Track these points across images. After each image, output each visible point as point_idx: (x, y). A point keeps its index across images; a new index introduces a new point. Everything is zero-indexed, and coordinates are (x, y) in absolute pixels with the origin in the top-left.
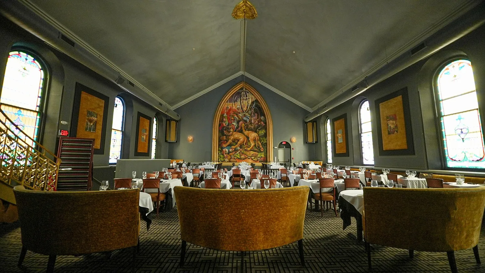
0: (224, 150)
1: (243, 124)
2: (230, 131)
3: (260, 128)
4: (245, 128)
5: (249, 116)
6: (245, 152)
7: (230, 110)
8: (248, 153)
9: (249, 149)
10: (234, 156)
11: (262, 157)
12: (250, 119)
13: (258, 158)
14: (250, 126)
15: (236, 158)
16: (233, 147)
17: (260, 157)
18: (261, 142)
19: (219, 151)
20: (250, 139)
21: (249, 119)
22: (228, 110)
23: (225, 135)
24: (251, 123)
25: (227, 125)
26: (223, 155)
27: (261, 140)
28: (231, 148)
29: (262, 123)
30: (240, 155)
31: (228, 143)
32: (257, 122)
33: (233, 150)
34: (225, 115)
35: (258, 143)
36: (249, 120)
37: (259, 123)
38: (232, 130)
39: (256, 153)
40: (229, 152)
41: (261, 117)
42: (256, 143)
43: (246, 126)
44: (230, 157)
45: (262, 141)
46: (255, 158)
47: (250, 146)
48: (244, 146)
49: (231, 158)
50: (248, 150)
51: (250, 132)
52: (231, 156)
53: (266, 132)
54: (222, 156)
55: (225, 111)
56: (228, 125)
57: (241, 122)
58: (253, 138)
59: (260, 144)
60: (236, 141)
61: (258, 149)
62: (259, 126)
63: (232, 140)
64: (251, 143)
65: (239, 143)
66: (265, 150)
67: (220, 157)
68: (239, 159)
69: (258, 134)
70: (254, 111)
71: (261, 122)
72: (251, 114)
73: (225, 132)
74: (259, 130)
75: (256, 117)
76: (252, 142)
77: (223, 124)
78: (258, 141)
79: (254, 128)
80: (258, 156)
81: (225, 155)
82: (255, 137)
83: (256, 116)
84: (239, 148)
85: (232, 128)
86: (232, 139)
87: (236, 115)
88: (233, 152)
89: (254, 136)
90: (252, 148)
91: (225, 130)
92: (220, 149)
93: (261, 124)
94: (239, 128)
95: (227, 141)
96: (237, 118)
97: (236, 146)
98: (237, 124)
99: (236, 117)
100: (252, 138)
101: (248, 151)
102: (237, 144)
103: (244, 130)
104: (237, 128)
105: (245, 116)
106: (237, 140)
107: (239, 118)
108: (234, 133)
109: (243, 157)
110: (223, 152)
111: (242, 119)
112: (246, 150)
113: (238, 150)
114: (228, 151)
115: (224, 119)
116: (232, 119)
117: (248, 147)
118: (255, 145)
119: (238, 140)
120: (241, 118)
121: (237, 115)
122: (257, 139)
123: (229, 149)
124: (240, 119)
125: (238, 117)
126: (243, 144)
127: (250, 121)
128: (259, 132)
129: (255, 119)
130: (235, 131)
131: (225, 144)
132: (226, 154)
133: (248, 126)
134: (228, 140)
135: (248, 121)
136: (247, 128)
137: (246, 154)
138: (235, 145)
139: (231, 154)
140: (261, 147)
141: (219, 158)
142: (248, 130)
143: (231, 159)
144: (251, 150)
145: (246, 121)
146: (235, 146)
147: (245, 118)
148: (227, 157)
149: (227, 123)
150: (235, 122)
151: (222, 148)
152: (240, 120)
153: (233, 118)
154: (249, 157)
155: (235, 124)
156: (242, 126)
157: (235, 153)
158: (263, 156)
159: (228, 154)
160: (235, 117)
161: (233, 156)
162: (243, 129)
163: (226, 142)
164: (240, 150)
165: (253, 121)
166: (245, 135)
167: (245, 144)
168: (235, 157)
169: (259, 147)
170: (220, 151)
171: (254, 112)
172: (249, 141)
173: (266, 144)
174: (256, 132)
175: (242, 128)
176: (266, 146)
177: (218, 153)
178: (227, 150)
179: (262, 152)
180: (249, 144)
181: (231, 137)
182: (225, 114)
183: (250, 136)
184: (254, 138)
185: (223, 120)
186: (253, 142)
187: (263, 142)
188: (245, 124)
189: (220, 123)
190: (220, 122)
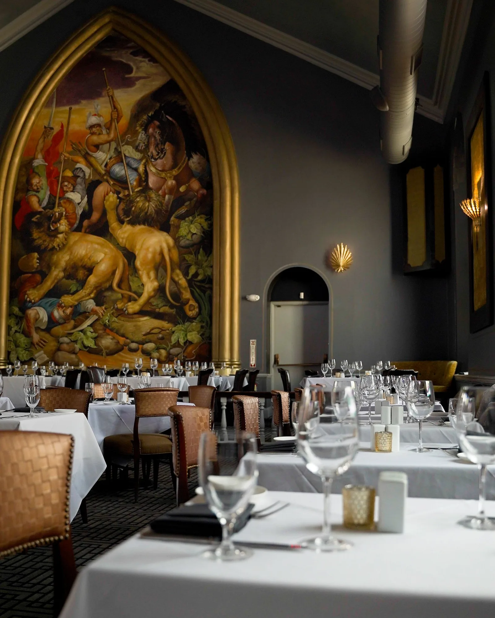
0: (31, 313)
1: (112, 198)
2: (56, 230)
3: (183, 210)
4: (121, 212)
5: (138, 156)
6: (117, 322)
7: (59, 137)
8: (128, 326)
9: (133, 307)
10: (73, 338)
11: (191, 343)
12: (141, 169)
13: (174, 346)
14: (140, 202)
15: (78, 346)
16: (67, 300)
17: (182, 341)
18: (186, 274)
19: (13, 321)
20: (138, 263)
21: (136, 170)
22: (50, 138)
23: (37, 249)
24: (145, 189)
25: (45, 203)
26: (27, 335)
27: (189, 266)
28: (60, 306)
29: (195, 185)
30: (94, 335)
31: (49, 284)
32: (171, 182)
33: (69, 311)
34: (39, 161)
35: (172, 279)
36: (139, 175)
37: (179, 184)
38: (63, 226)
39: (165, 324)
40: (52, 322)
41: (190, 157)
42: (164, 277)
43: (122, 206)
44: (52, 345)
45: (192, 271)
46: (158, 349)
47: (140, 295)
48: (115, 296)
49: (59, 349)
50: (131, 311)
51: (139, 228)
52: (57, 338)
53: (211, 226)
54: (22, 339)
55: (40, 146)
56: (51, 205)
57: (101, 190)
58: (154, 257)
59: (183, 282)
60: (81, 274)
61: (172, 306)
62: (179, 201)
63: (65, 270)
64: (145, 279)
65: (92, 280)
66: (205, 312)
67: (17, 346)
68: (90, 351)
69: (176, 240)
70: (161, 135)
71: (188, 181)
72: (147, 146)
73: (35, 235)
74: (182, 217)
75: (168, 159)
76: (148, 274)
77: (28, 204)
78: (173, 270)
79: (158, 212)
80: (174, 339)
81: (36, 337)
82: (162, 254)
83: (169, 155)
84: (91, 304)
85: (67, 217)
86: (63, 264)
87: (81, 160)
88: (66, 320)
89: (158, 249)
90: (148, 302)
91: (39, 225)
92: (16, 310)
93: (189, 189)
94: (95, 216)
95: (44, 275)
96: (87, 171)
97: (82, 293)
98: (86, 199)
99: (82, 165)
100: (150, 256)
101: (130, 316)
102: (82, 283)
103: (114, 224)
104: (86, 215)
105: (119, 158)
106: (84, 267)
107: (95, 170)
108: (75, 237)
109: (107, 342)
110: (28, 321)
111: (108, 172)
112: (121, 313)
113: (85, 315)
114: (46, 319)
115: (35, 181)
116: (65, 179)
117: (130, 299)
118: (161, 290)
119: (90, 270)
120: (102, 170)
121: (86, 157)
122: (171, 259)
123: (50, 309)
124: (100, 174)
125: (90, 165)
126: (111, 288)
127: (143, 180)
128: (178, 227)
129: (163, 171)
130: (78, 229)
131: (34, 288)
132: (38, 329)
133: (132, 202)
134: (49, 268)
135: (132, 179)
136: (127, 212)
137: (122, 331)
138: (74, 289)
139: (57, 330)
140: (187, 295)
141: (13, 346)
142: (133, 223)
143: (60, 354)
144: (142, 313)
145: (122, 182)
146: (77, 297)
147: (118, 170)
148: (42, 344)
149: (45, 194)
150: (79, 187)
151: (24, 307)
152: (98, 178)
153: (69, 174)
154: (134, 345)
155: (75, 197)
156: (107, 204)
157: (75, 327)
158: (194, 337)
159: (48, 330)
160: (78, 165)
161: (66, 340)
162: (112, 218)
163: (38, 277)
164: (95, 312)
165: (152, 181)
166: (117, 245)
167: (119, 286)
168: (76, 342)
169: (177, 296)
170: (17, 317)
171: (158, 137)
172: (135, 270)
173: (209, 280)
174: (165, 227)
175: (104, 213)
176: (208, 292)
177: (9, 328)
178: (43, 315)
179: (191, 319)
180: (134, 286)
181: (60, 255)
182: (40, 156)
183: (138, 247)
184: (158, 258)
185: (29, 182)
186: (152, 274)
187: (196, 275)
188: (118, 193)
189: (18, 197)
190: (20, 195)
